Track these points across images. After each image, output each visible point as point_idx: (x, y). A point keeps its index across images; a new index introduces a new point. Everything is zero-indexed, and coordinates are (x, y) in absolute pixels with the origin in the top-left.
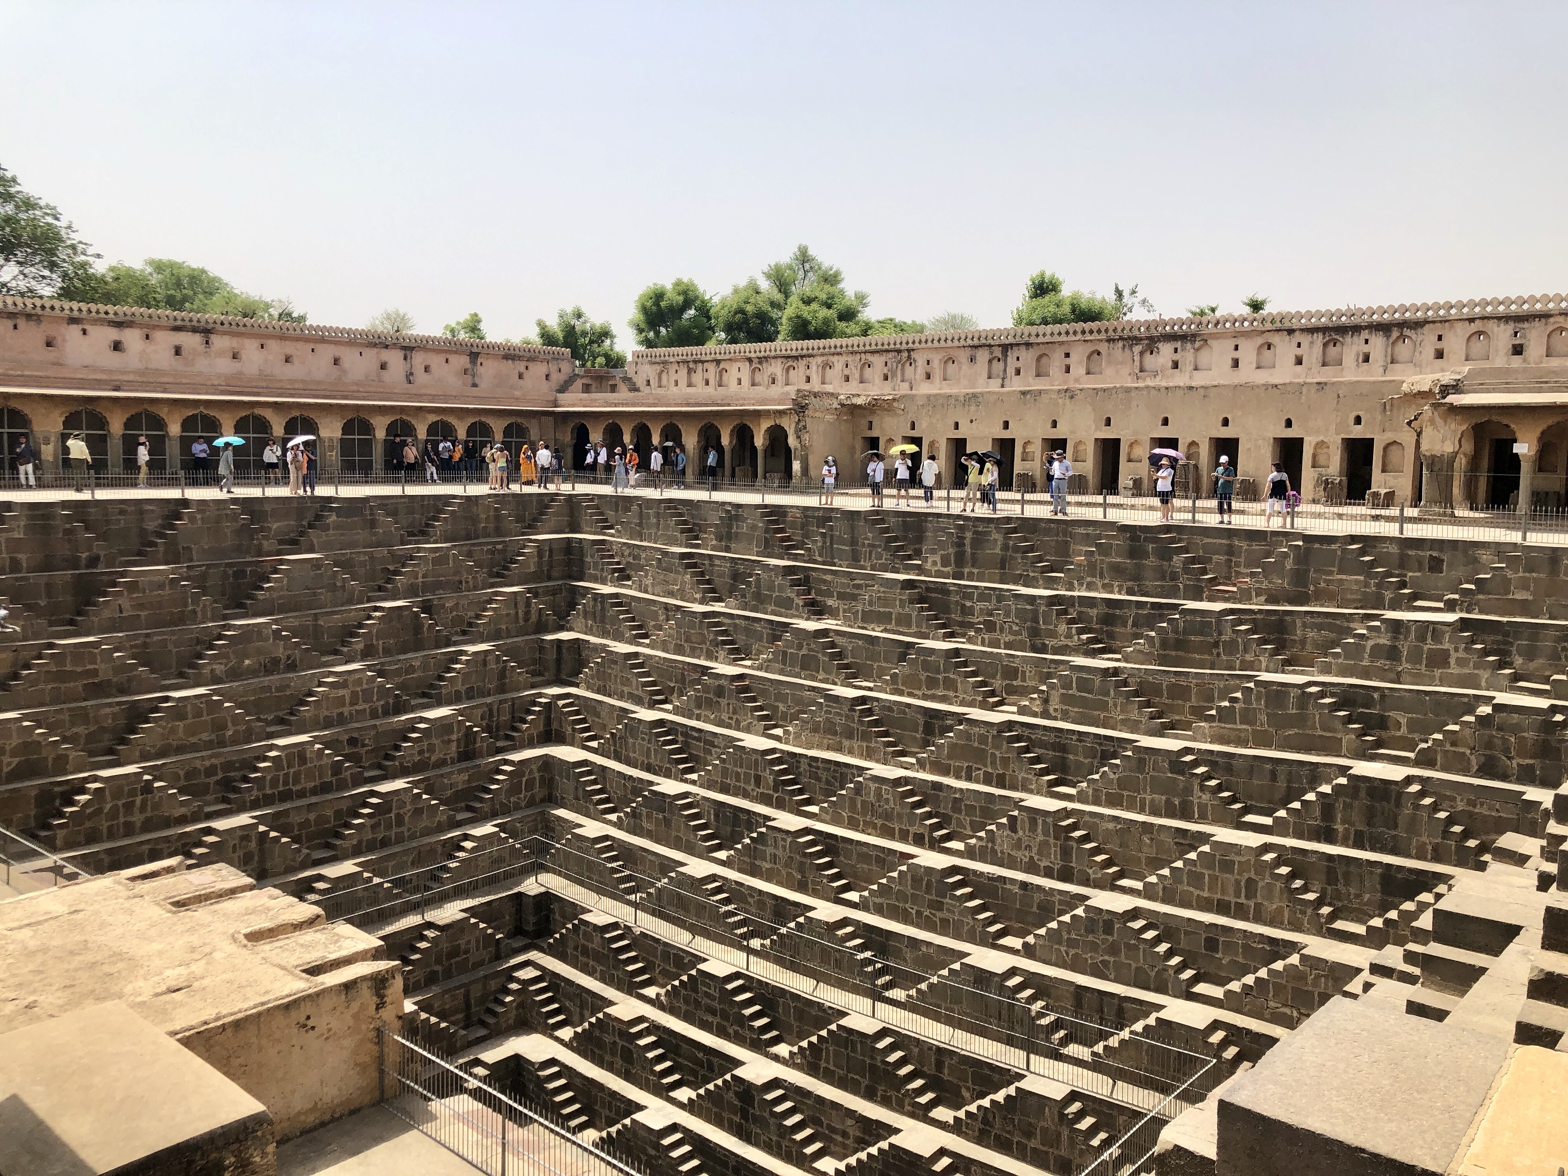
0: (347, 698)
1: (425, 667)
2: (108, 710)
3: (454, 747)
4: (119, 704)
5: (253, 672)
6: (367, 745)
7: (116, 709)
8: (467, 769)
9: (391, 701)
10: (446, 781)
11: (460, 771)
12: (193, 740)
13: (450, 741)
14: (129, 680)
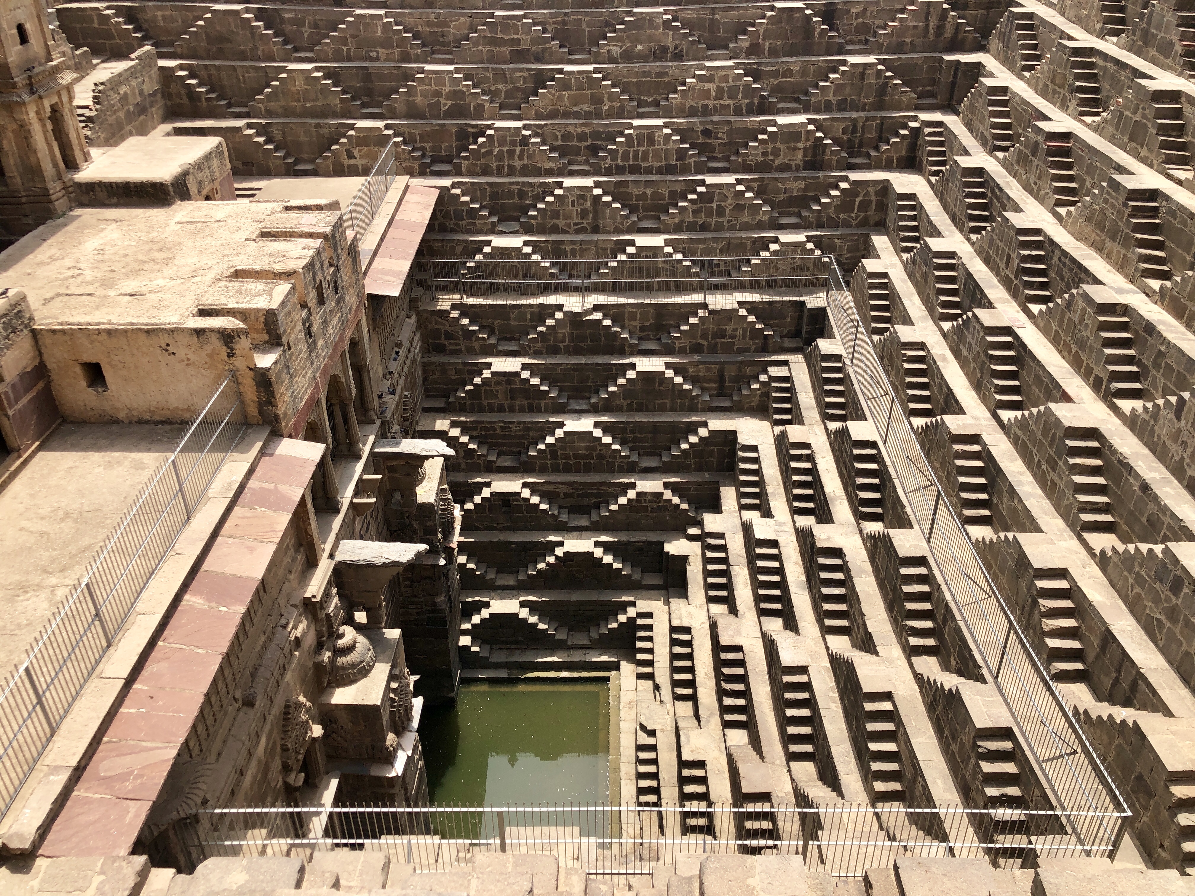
0: (713, 92)
1: (804, 72)
2: (521, 74)
3: (800, 155)
4: (528, 69)
5: (643, 57)
6: (721, 139)
7: (526, 74)
8: (804, 178)
9: (756, 101)
10: (780, 185)
11: (796, 179)
12: (577, 109)
13: (795, 149)
14: (544, 50)
